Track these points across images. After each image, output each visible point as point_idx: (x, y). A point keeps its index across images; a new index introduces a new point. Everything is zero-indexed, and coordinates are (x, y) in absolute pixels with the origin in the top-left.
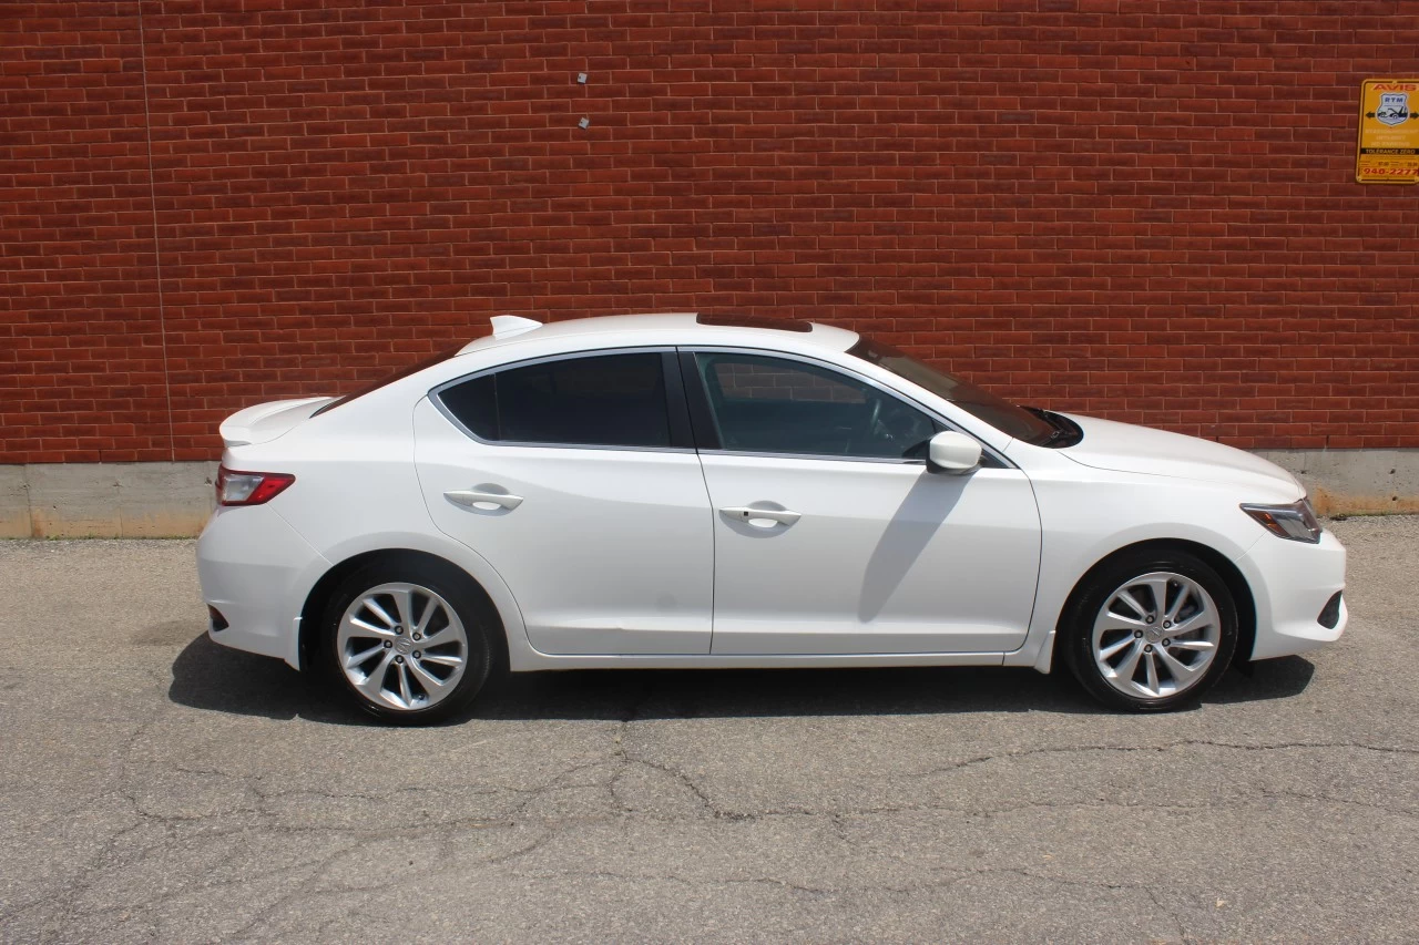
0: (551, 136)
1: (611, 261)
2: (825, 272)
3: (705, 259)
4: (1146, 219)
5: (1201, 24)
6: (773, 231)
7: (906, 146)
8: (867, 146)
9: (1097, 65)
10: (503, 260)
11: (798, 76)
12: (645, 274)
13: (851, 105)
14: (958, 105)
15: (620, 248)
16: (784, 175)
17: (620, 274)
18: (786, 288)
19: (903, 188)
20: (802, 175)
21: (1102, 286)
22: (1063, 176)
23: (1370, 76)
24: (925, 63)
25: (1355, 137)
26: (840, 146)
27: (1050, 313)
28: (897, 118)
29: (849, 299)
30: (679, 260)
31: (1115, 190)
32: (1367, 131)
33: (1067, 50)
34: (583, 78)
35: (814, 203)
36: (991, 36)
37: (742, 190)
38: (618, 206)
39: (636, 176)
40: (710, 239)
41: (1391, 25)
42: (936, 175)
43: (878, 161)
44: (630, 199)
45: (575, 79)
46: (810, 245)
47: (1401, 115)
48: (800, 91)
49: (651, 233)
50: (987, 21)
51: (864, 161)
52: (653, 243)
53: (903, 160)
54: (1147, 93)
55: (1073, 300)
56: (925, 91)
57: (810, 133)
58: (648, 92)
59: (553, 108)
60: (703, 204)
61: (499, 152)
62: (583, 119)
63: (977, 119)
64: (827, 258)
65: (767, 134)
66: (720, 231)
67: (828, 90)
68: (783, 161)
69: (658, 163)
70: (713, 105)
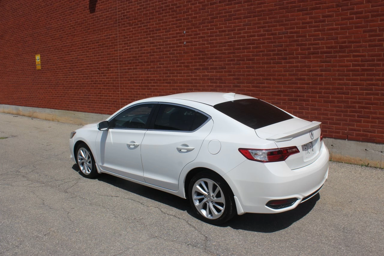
2: (234, 79)
3: (208, 76)
4: (323, 62)
6: (223, 68)
7: (254, 44)
8: (244, 44)
9: (307, 14)
11: (228, 27)
12: (196, 79)
13: (240, 33)
14: (267, 31)
16: (224, 53)
17: (192, 79)
18: (225, 83)
19: (253, 56)
20: (229, 53)
21: (309, 84)
22: (297, 50)
24: (259, 20)
26: (238, 45)
27: (293, 92)
28: (251, 36)
29: (239, 87)
30: (203, 76)
31: (313, 53)
33: (298, 11)
34: (185, 32)
35: (232, 60)
36: (276, 9)
37: (216, 58)
38: (191, 63)
39: (195, 55)
40: (209, 70)
42: (261, 51)
43: (247, 48)
45: (183, 32)
46: (230, 72)
50: (275, 5)
51: (244, 48)
55: (299, 88)
56: (258, 28)
57: (231, 42)
60: (207, 62)
62: (185, 42)
63: (272, 34)
65: (222, 43)
66: (211, 69)
67: (235, 30)
68: (225, 50)
69: (199, 52)
70: (210, 36)
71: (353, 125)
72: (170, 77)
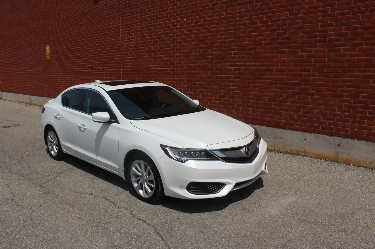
2: (235, 70)
3: (208, 66)
4: (331, 52)
6: (223, 58)
7: (256, 31)
8: (245, 32)
11: (229, 14)
13: (242, 20)
14: (270, 17)
16: (225, 42)
17: (192, 70)
18: (225, 74)
19: (255, 44)
20: (230, 42)
21: (314, 76)
22: (302, 37)
24: (262, 5)
26: (239, 33)
27: (296, 84)
28: (253, 23)
29: (240, 78)
30: (203, 66)
31: (320, 42)
34: (185, 20)
35: (232, 50)
37: (216, 47)
38: (191, 52)
39: (195, 45)
40: (209, 61)
42: (264, 40)
43: (248, 37)
44: (193, 50)
46: (231, 62)
48: (230, 18)
49: (198, 59)
51: (245, 37)
53: (255, 36)
55: (304, 80)
56: (261, 14)
57: (232, 30)
58: (197, 22)
59: (180, 28)
60: (208, 51)
62: (185, 31)
63: (275, 21)
66: (212, 58)
67: (236, 17)
68: (226, 38)
69: (199, 41)
70: (211, 24)
71: (364, 123)
72: (170, 67)
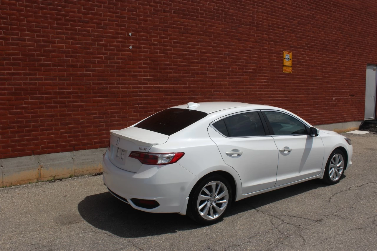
0: (121, 50)
1: (138, 88)
2: (190, 91)
3: (161, 87)
4: (250, 79)
5: (259, 36)
6: (177, 80)
7: (206, 60)
8: (198, 59)
9: (242, 43)
10: (107, 87)
11: (183, 40)
12: (147, 92)
13: (194, 48)
14: (216, 50)
15: (140, 84)
16: (180, 65)
17: (140, 92)
18: (181, 95)
19: (205, 70)
20: (184, 66)
21: (243, 95)
22: (236, 68)
23: (284, 51)
24: (210, 39)
25: (282, 63)
26: (192, 59)
28: (204, 52)
30: (155, 88)
31: (246, 72)
32: (284, 62)
33: (236, 39)
34: (130, 34)
35: (187, 73)
36: (222, 34)
37: (170, 69)
38: (140, 72)
39: (144, 64)
40: (163, 82)
41: (286, 41)
42: (212, 67)
43: (200, 63)
44: (143, 70)
45: (128, 34)
46: (186, 84)
47: (289, 59)
48: (183, 44)
49: (149, 80)
50: (221, 31)
51: (198, 63)
52: (148, 83)
53: (205, 63)
54: (250, 51)
56: (210, 46)
57: (186, 55)
58: (147, 40)
59: (122, 42)
60: (161, 72)
61: (106, 54)
62: (130, 46)
63: (220, 54)
64: (189, 87)
65: (176, 54)
66: (165, 80)
67: (190, 44)
68: (180, 62)
69: (150, 60)
70: (163, 45)
